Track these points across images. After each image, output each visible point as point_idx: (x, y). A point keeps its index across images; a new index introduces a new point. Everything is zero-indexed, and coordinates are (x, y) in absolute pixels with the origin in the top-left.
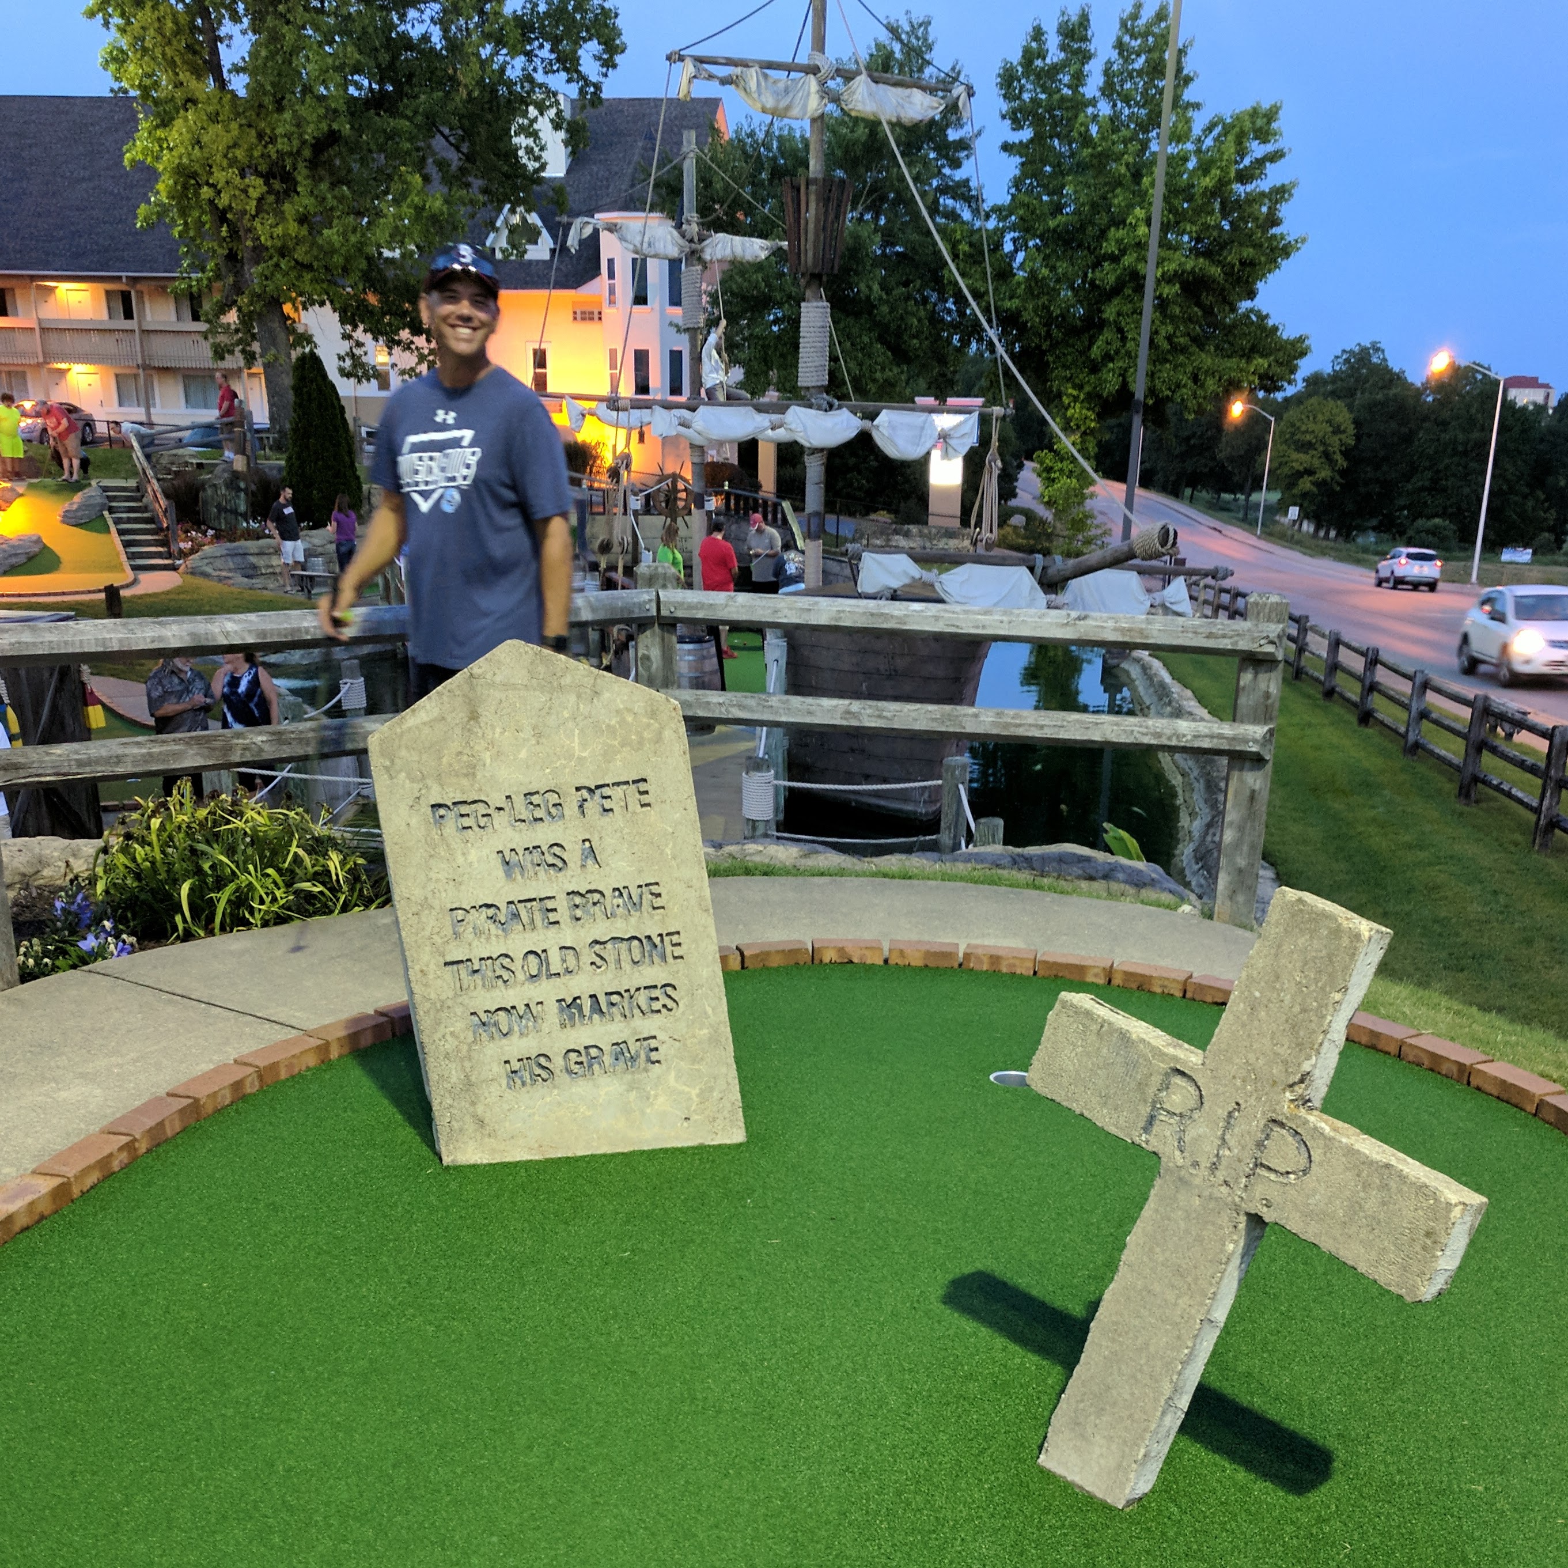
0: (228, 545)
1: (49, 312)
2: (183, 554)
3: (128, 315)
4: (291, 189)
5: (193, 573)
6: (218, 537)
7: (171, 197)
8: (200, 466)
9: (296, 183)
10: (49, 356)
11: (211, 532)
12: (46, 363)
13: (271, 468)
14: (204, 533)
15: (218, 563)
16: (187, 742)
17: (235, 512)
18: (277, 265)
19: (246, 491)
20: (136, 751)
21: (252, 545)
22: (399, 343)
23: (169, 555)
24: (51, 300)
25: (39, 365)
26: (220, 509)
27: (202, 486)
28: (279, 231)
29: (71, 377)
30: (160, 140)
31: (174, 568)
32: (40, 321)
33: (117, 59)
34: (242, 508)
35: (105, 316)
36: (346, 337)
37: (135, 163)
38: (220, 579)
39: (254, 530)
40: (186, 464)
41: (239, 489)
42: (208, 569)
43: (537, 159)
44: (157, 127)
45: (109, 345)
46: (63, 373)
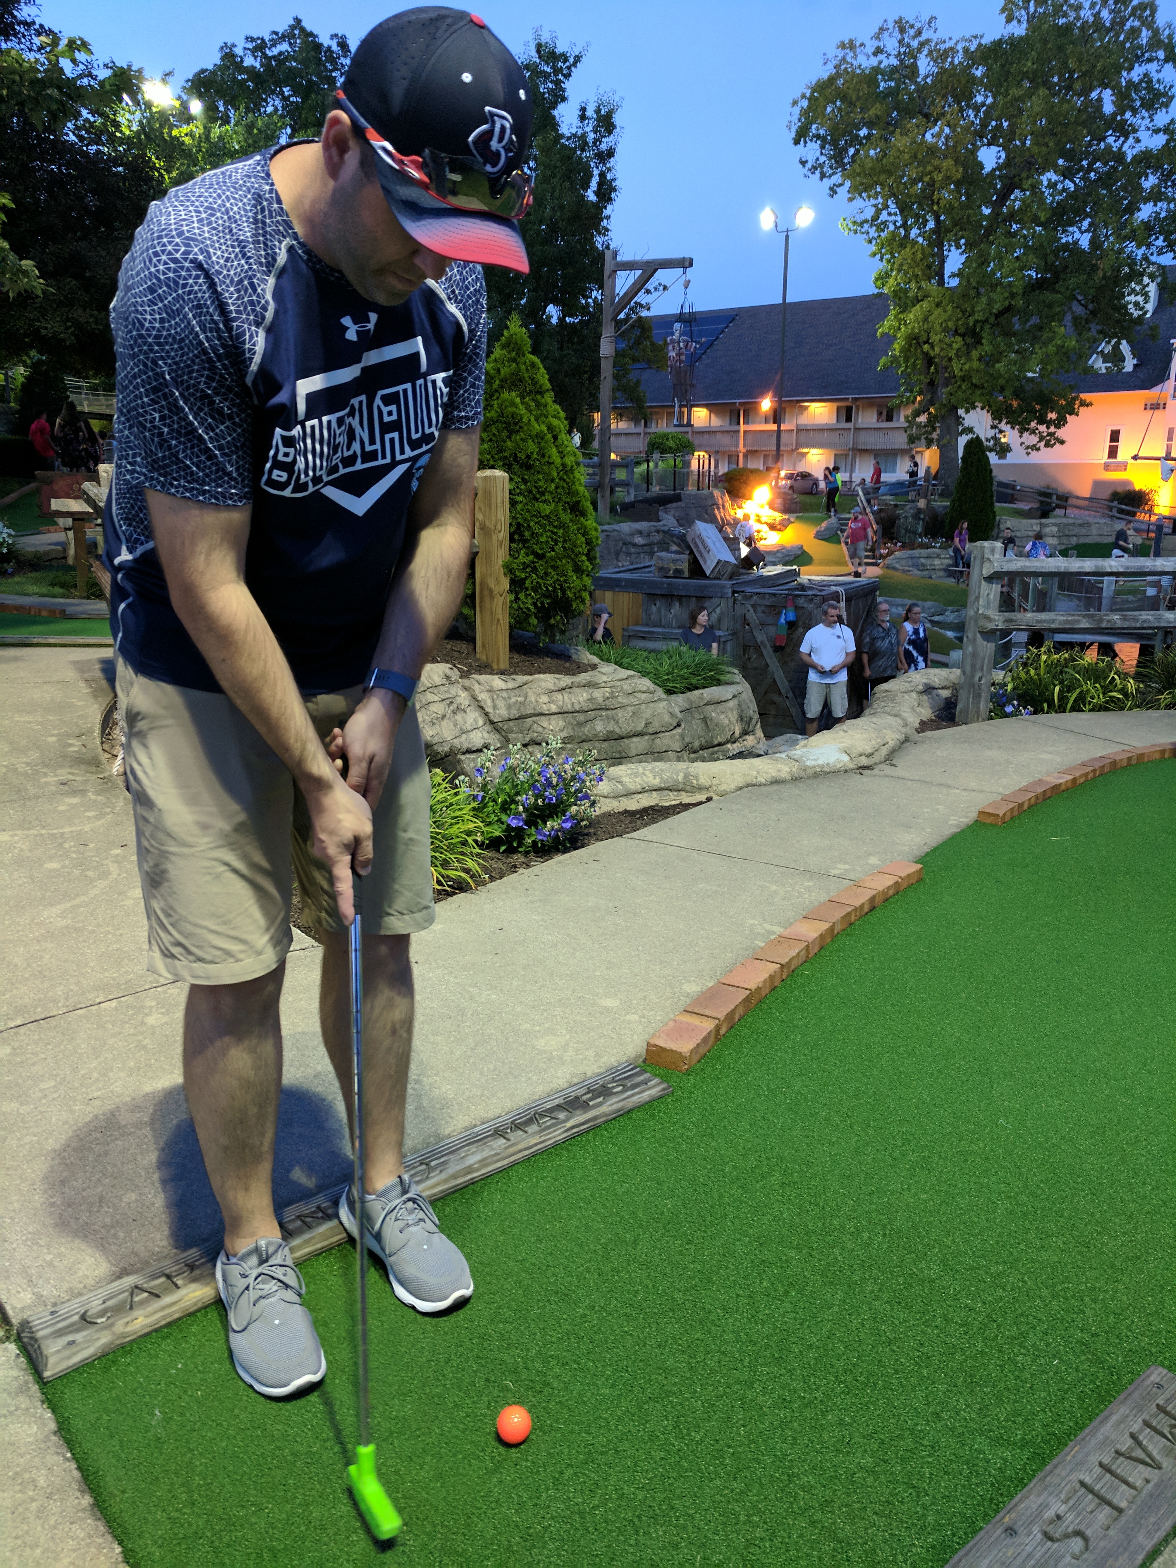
0: (910, 552)
1: (804, 420)
2: (882, 557)
3: (848, 419)
4: (978, 342)
5: (888, 568)
6: (903, 547)
7: (901, 352)
8: (896, 506)
9: (982, 338)
10: (799, 445)
11: (899, 544)
12: (797, 449)
13: (939, 506)
14: (895, 544)
15: (903, 562)
16: (1084, 616)
17: (915, 533)
18: (960, 386)
19: (923, 520)
20: (1061, 618)
21: (924, 552)
22: (1027, 430)
23: (874, 557)
24: (806, 413)
25: (793, 451)
26: (907, 530)
27: (898, 517)
28: (967, 367)
29: (809, 456)
30: (901, 320)
31: (876, 565)
32: (797, 426)
33: (882, 278)
34: (920, 530)
35: (835, 421)
36: (993, 427)
37: (884, 334)
38: (904, 571)
39: (926, 544)
40: (887, 505)
41: (920, 519)
42: (897, 565)
43: (1142, 309)
44: (901, 312)
45: (835, 436)
46: (806, 454)
